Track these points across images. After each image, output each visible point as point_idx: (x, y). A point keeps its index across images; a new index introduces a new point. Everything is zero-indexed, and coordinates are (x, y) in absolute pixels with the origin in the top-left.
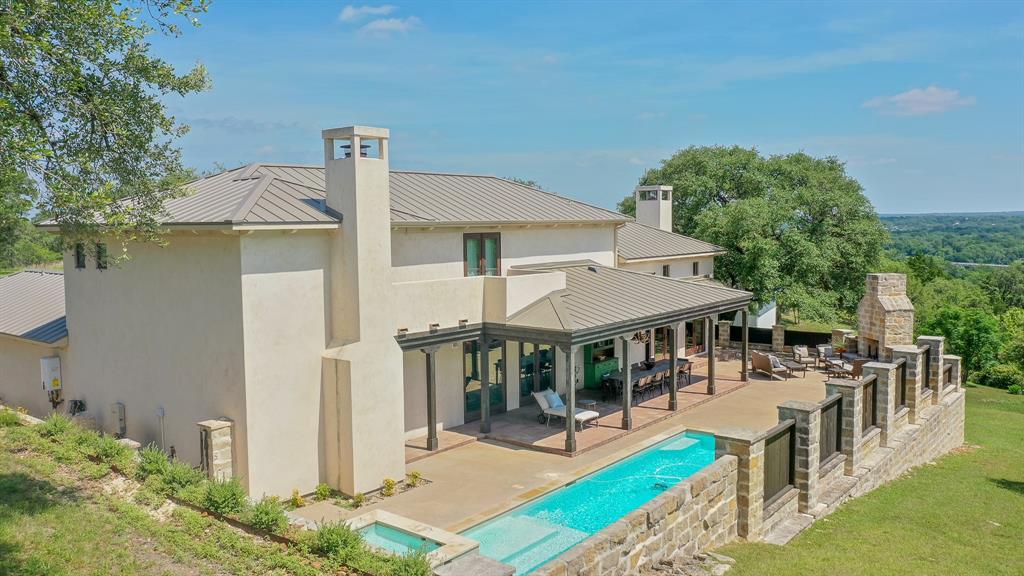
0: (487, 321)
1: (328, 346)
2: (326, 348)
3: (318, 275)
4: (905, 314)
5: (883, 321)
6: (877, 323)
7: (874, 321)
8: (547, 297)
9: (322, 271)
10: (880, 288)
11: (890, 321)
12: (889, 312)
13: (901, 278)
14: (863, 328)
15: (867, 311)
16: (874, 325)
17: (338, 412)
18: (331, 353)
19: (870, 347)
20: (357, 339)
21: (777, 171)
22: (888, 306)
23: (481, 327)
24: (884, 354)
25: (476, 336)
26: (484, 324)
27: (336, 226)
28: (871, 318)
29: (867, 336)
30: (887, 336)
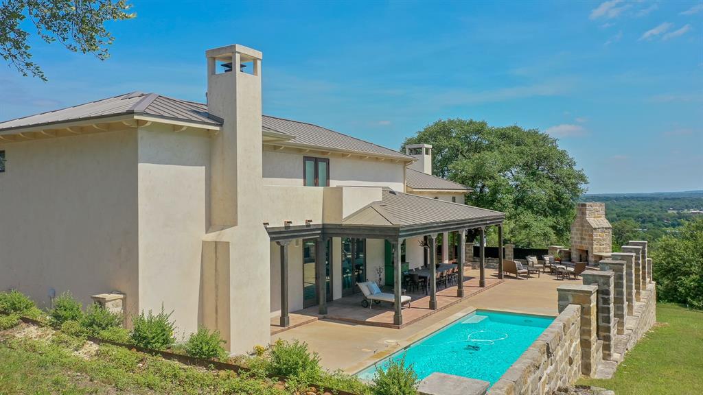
0: (326, 222)
1: (207, 231)
2: (206, 233)
3: (201, 171)
4: (606, 231)
5: (592, 236)
6: (587, 237)
7: (584, 237)
8: (370, 206)
9: (204, 167)
10: (587, 212)
11: (596, 235)
12: (595, 229)
13: (601, 206)
14: (575, 242)
15: (577, 230)
16: (584, 239)
17: (216, 287)
18: (211, 237)
19: (581, 256)
20: (235, 224)
21: (504, 135)
22: (594, 226)
23: (321, 227)
24: (593, 260)
25: (318, 234)
26: (323, 225)
27: (218, 128)
28: (581, 234)
29: (578, 248)
30: (595, 246)
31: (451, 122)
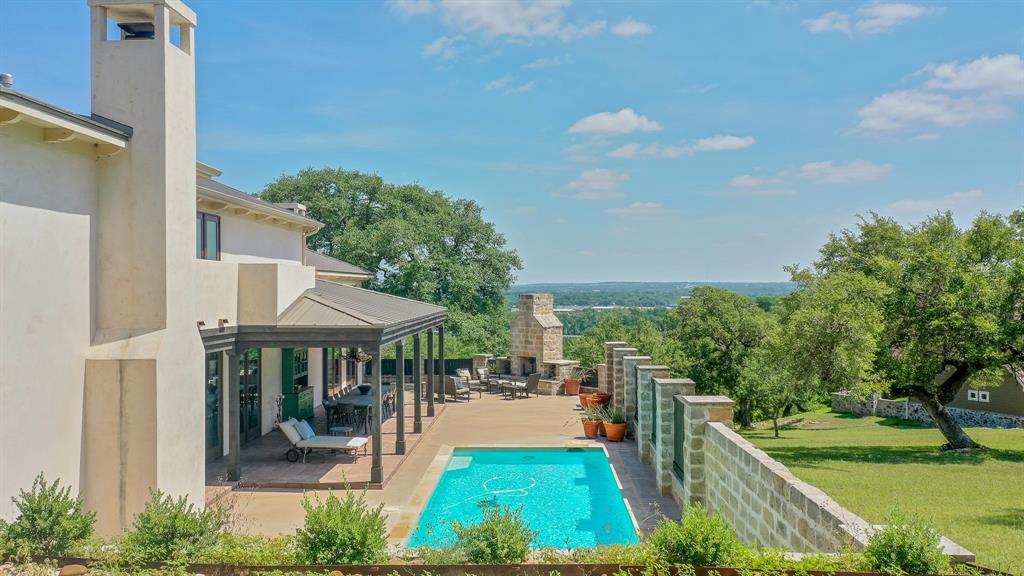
0: (242, 324)
1: (93, 342)
2: (92, 344)
4: (557, 331)
5: (541, 338)
6: (534, 340)
7: (530, 339)
8: (304, 297)
9: (88, 217)
10: (535, 306)
11: (547, 337)
12: (545, 328)
13: (549, 297)
14: (517, 347)
15: (520, 331)
16: (530, 343)
18: (108, 351)
19: (524, 366)
20: (161, 324)
21: (409, 197)
22: (545, 325)
23: (236, 331)
24: (543, 370)
25: (230, 344)
26: (239, 327)
27: (121, 144)
28: (526, 336)
29: (522, 355)
30: (545, 352)
31: (329, 172)
